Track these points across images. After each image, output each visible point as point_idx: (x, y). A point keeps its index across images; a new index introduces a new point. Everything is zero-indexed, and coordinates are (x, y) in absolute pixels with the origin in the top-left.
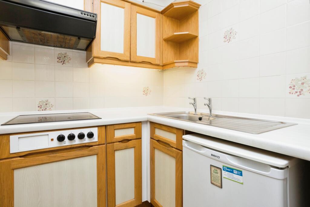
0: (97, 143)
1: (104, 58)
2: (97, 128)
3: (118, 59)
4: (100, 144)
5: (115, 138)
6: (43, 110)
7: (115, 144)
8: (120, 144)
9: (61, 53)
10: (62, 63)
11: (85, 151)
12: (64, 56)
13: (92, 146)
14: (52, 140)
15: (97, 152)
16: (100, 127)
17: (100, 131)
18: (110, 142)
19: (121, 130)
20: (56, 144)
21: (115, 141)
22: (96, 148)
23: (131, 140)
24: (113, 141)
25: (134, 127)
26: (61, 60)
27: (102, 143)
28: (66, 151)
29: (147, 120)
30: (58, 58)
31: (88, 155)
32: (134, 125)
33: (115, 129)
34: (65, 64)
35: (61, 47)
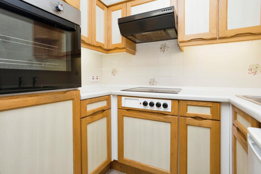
0: (171, 114)
1: (189, 41)
2: (170, 101)
3: (204, 39)
4: (173, 115)
5: (188, 113)
6: (152, 85)
7: (187, 118)
8: (192, 120)
9: (162, 44)
10: (163, 51)
11: (161, 118)
12: (164, 46)
13: (167, 115)
14: (141, 103)
15: (171, 121)
16: (173, 100)
17: (173, 104)
18: (182, 115)
19: (195, 107)
20: (142, 107)
21: (187, 116)
22: (170, 117)
23: (206, 119)
24: (185, 115)
25: (210, 107)
26: (162, 50)
27: (175, 115)
28: (148, 113)
29: (228, 101)
30: (160, 48)
31: (163, 121)
32: (210, 105)
33: (188, 105)
34: (165, 52)
35: (161, 40)
